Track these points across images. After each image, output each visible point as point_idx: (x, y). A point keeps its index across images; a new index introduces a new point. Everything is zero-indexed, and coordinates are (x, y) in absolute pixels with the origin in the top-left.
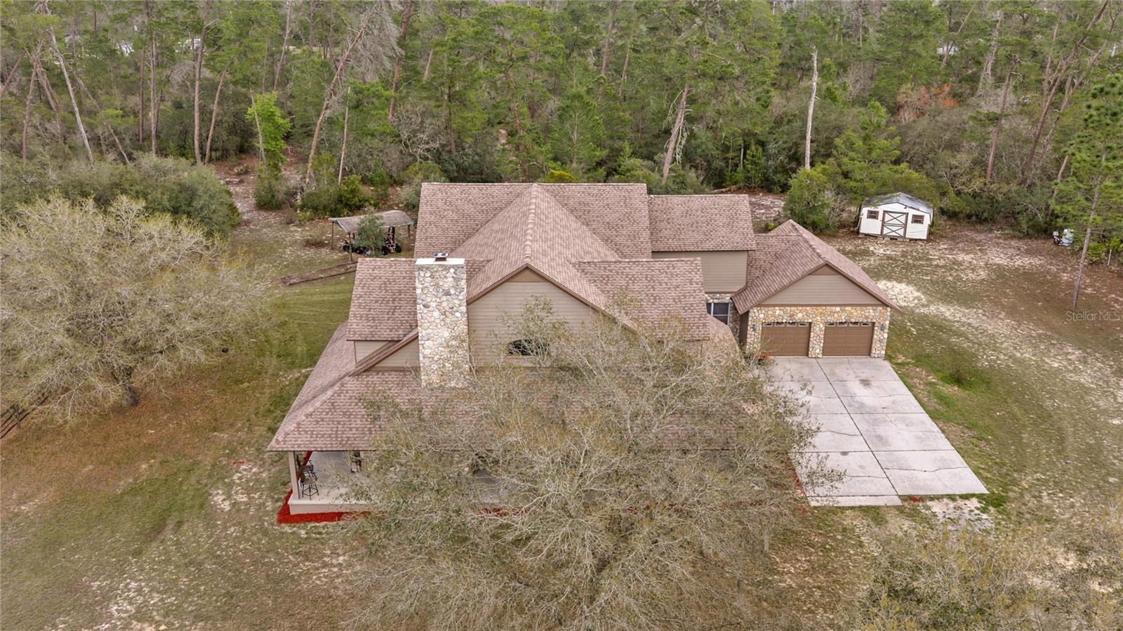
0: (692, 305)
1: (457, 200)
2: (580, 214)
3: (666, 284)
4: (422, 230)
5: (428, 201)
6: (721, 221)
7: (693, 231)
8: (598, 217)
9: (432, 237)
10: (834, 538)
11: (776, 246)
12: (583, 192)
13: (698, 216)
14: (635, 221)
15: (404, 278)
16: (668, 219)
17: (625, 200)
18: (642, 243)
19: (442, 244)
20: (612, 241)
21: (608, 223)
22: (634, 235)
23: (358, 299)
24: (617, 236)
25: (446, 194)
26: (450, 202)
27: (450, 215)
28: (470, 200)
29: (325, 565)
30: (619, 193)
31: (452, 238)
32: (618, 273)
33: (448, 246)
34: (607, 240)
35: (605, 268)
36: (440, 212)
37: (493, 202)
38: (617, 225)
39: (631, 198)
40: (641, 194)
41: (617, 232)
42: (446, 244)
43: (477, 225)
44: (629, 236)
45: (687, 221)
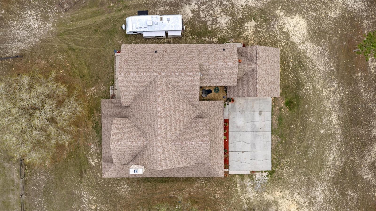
0: (205, 155)
1: (132, 81)
2: (176, 86)
3: (199, 149)
4: (122, 93)
5: (121, 82)
6: (227, 74)
7: (216, 79)
8: (182, 87)
9: (126, 96)
10: (231, 185)
11: (246, 69)
12: (177, 78)
13: (218, 73)
14: (195, 89)
15: (125, 148)
16: (208, 74)
17: (192, 81)
18: (196, 97)
19: (130, 98)
20: (186, 97)
21: (185, 90)
22: (194, 95)
23: (114, 154)
24: (188, 95)
25: (127, 78)
26: (129, 82)
27: (131, 87)
28: (136, 81)
29: (122, 188)
30: (190, 78)
31: (133, 96)
32: (185, 147)
33: (132, 99)
34: (185, 96)
35: (182, 145)
36: (126, 86)
37: (145, 82)
38: (188, 91)
39: (194, 80)
40: (198, 78)
41: (188, 93)
42: (131, 98)
43: (140, 91)
44: (192, 95)
45: (214, 75)
